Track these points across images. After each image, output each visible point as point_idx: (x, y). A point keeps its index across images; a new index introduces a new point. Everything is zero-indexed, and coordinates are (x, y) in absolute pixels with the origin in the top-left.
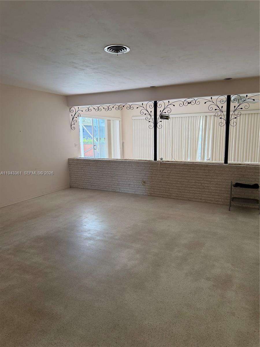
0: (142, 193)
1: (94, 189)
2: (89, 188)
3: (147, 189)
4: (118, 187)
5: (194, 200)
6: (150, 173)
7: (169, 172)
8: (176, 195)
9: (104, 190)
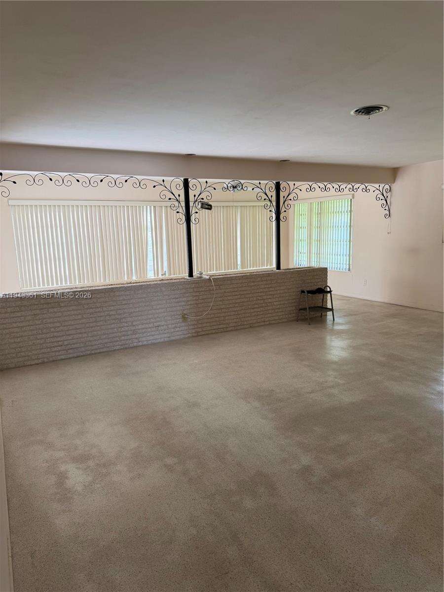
0: (183, 336)
1: (75, 355)
2: (59, 358)
3: (192, 327)
4: (134, 336)
5: (257, 325)
6: (194, 298)
7: (223, 291)
8: (234, 324)
9: (101, 350)
